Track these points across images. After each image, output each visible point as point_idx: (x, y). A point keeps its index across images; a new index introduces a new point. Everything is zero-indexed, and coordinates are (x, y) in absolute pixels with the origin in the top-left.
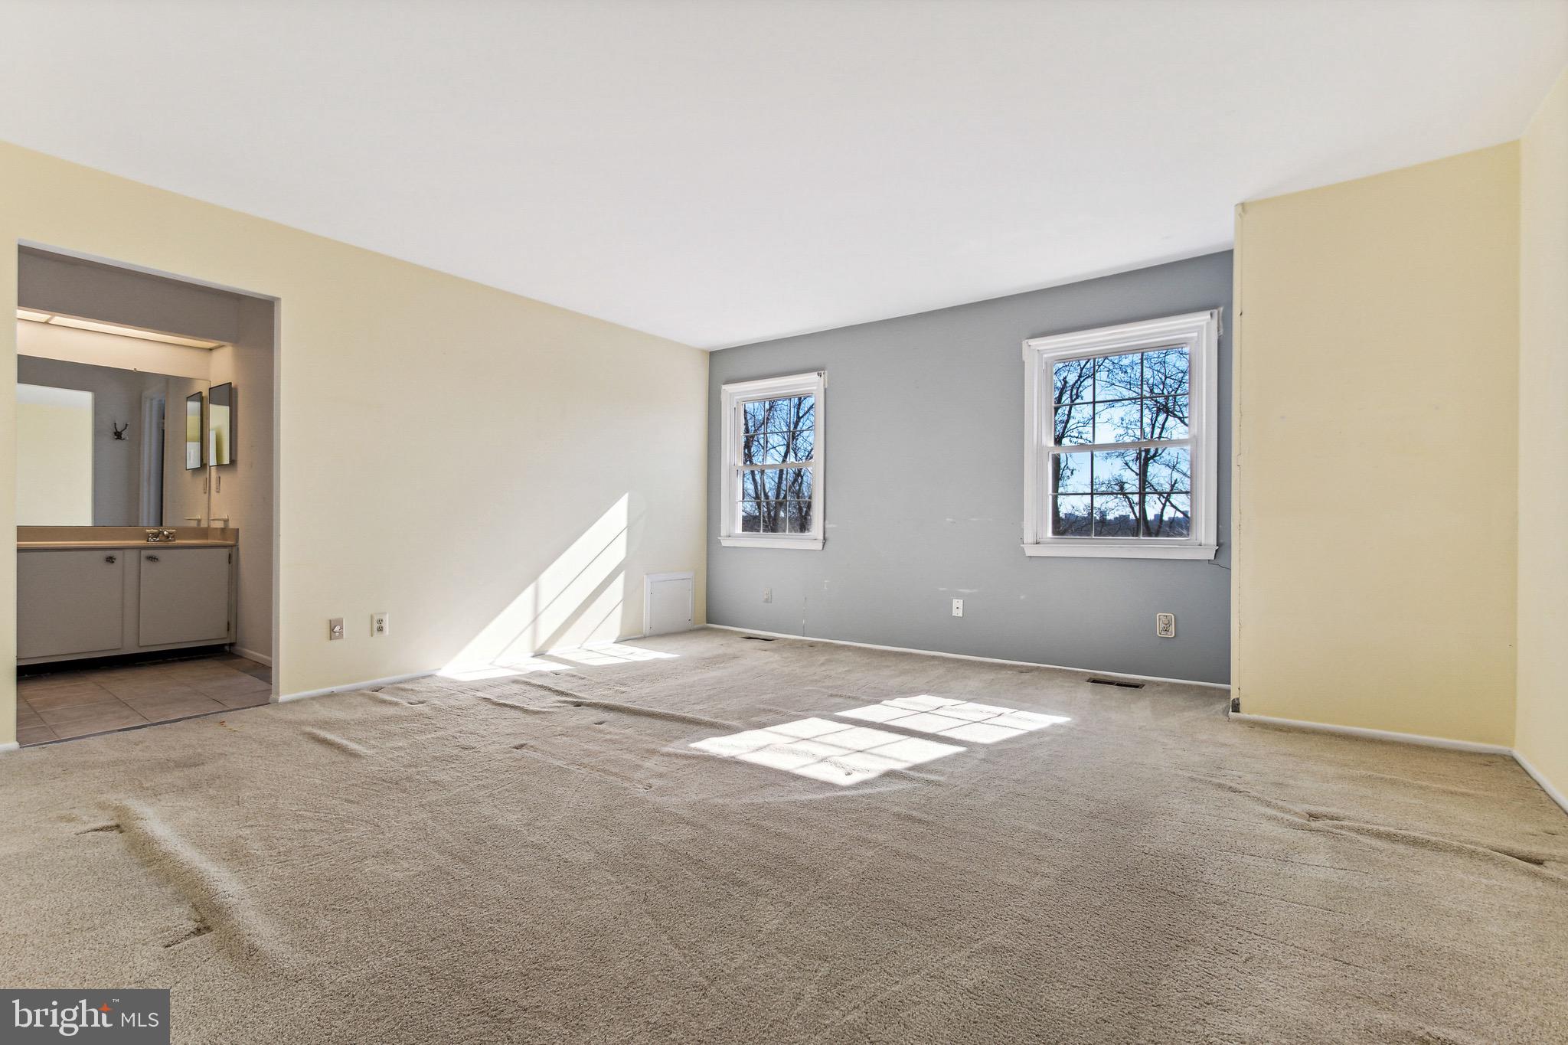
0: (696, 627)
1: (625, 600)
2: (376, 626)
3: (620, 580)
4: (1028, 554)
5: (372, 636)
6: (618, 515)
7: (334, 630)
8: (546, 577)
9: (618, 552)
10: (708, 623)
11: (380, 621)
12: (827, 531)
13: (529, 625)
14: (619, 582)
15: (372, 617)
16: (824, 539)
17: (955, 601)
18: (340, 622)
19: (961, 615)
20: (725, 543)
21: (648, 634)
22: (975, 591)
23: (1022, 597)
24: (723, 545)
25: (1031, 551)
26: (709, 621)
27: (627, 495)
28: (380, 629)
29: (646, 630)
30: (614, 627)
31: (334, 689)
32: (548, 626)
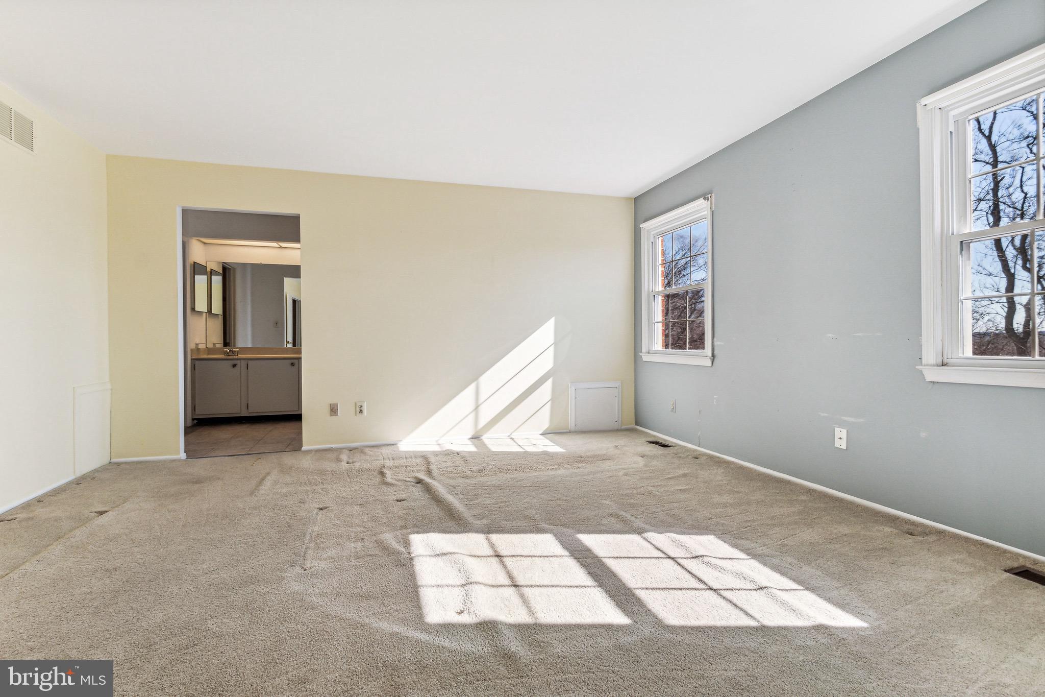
0: (623, 427)
1: (553, 400)
2: (358, 409)
3: (548, 384)
4: (929, 378)
5: (356, 415)
6: (545, 334)
7: (333, 410)
8: (483, 379)
9: (547, 363)
10: (636, 425)
11: (361, 407)
12: (716, 348)
13: (472, 412)
14: (548, 385)
15: (356, 404)
16: (713, 356)
17: (837, 430)
18: (336, 405)
19: (844, 447)
20: (646, 358)
21: (573, 430)
22: (861, 420)
23: (923, 435)
24: (644, 360)
25: (932, 375)
26: (637, 424)
27: (552, 321)
28: (361, 412)
29: (571, 425)
30: (544, 420)
31: (333, 446)
32: (487, 414)
